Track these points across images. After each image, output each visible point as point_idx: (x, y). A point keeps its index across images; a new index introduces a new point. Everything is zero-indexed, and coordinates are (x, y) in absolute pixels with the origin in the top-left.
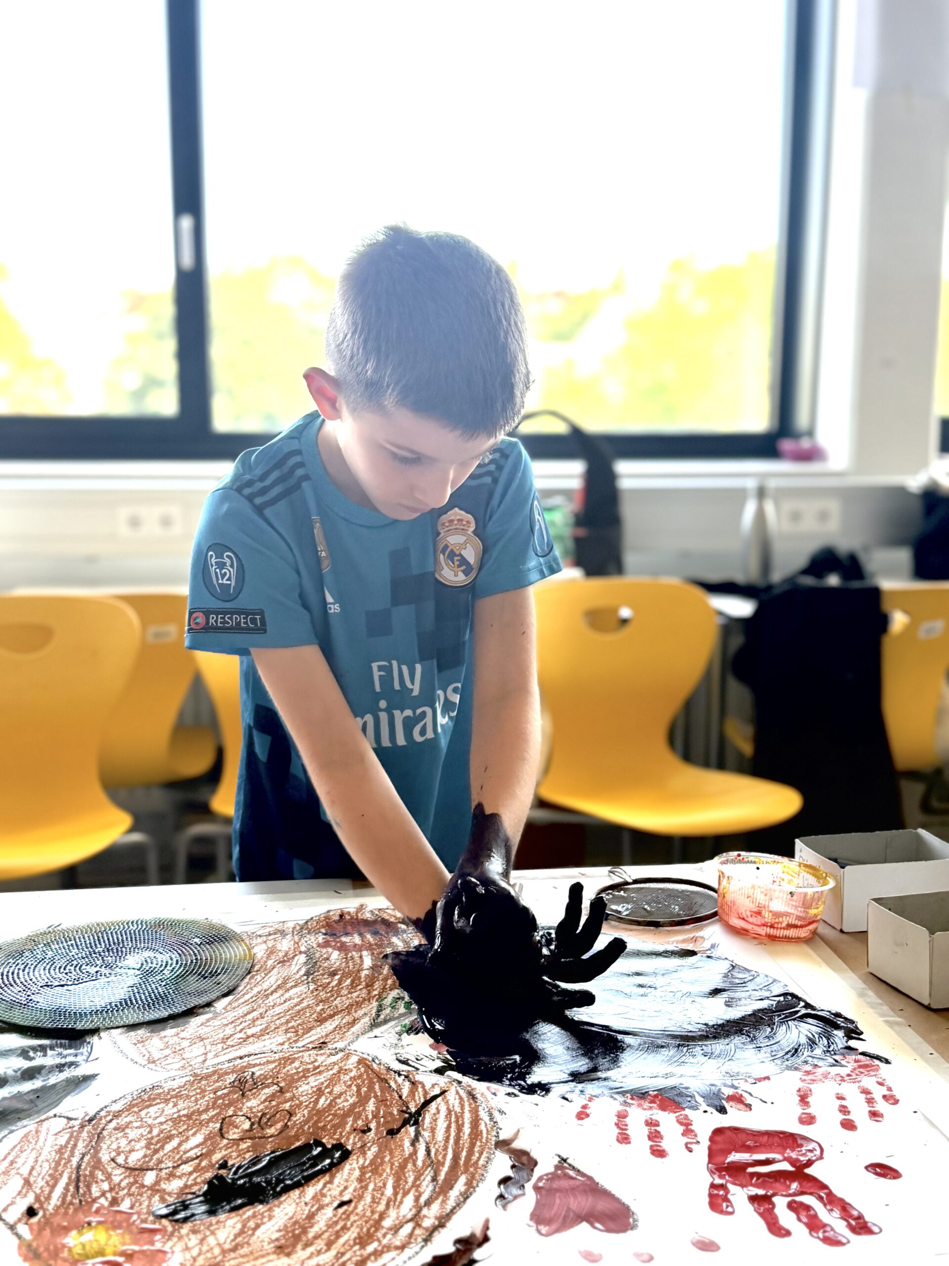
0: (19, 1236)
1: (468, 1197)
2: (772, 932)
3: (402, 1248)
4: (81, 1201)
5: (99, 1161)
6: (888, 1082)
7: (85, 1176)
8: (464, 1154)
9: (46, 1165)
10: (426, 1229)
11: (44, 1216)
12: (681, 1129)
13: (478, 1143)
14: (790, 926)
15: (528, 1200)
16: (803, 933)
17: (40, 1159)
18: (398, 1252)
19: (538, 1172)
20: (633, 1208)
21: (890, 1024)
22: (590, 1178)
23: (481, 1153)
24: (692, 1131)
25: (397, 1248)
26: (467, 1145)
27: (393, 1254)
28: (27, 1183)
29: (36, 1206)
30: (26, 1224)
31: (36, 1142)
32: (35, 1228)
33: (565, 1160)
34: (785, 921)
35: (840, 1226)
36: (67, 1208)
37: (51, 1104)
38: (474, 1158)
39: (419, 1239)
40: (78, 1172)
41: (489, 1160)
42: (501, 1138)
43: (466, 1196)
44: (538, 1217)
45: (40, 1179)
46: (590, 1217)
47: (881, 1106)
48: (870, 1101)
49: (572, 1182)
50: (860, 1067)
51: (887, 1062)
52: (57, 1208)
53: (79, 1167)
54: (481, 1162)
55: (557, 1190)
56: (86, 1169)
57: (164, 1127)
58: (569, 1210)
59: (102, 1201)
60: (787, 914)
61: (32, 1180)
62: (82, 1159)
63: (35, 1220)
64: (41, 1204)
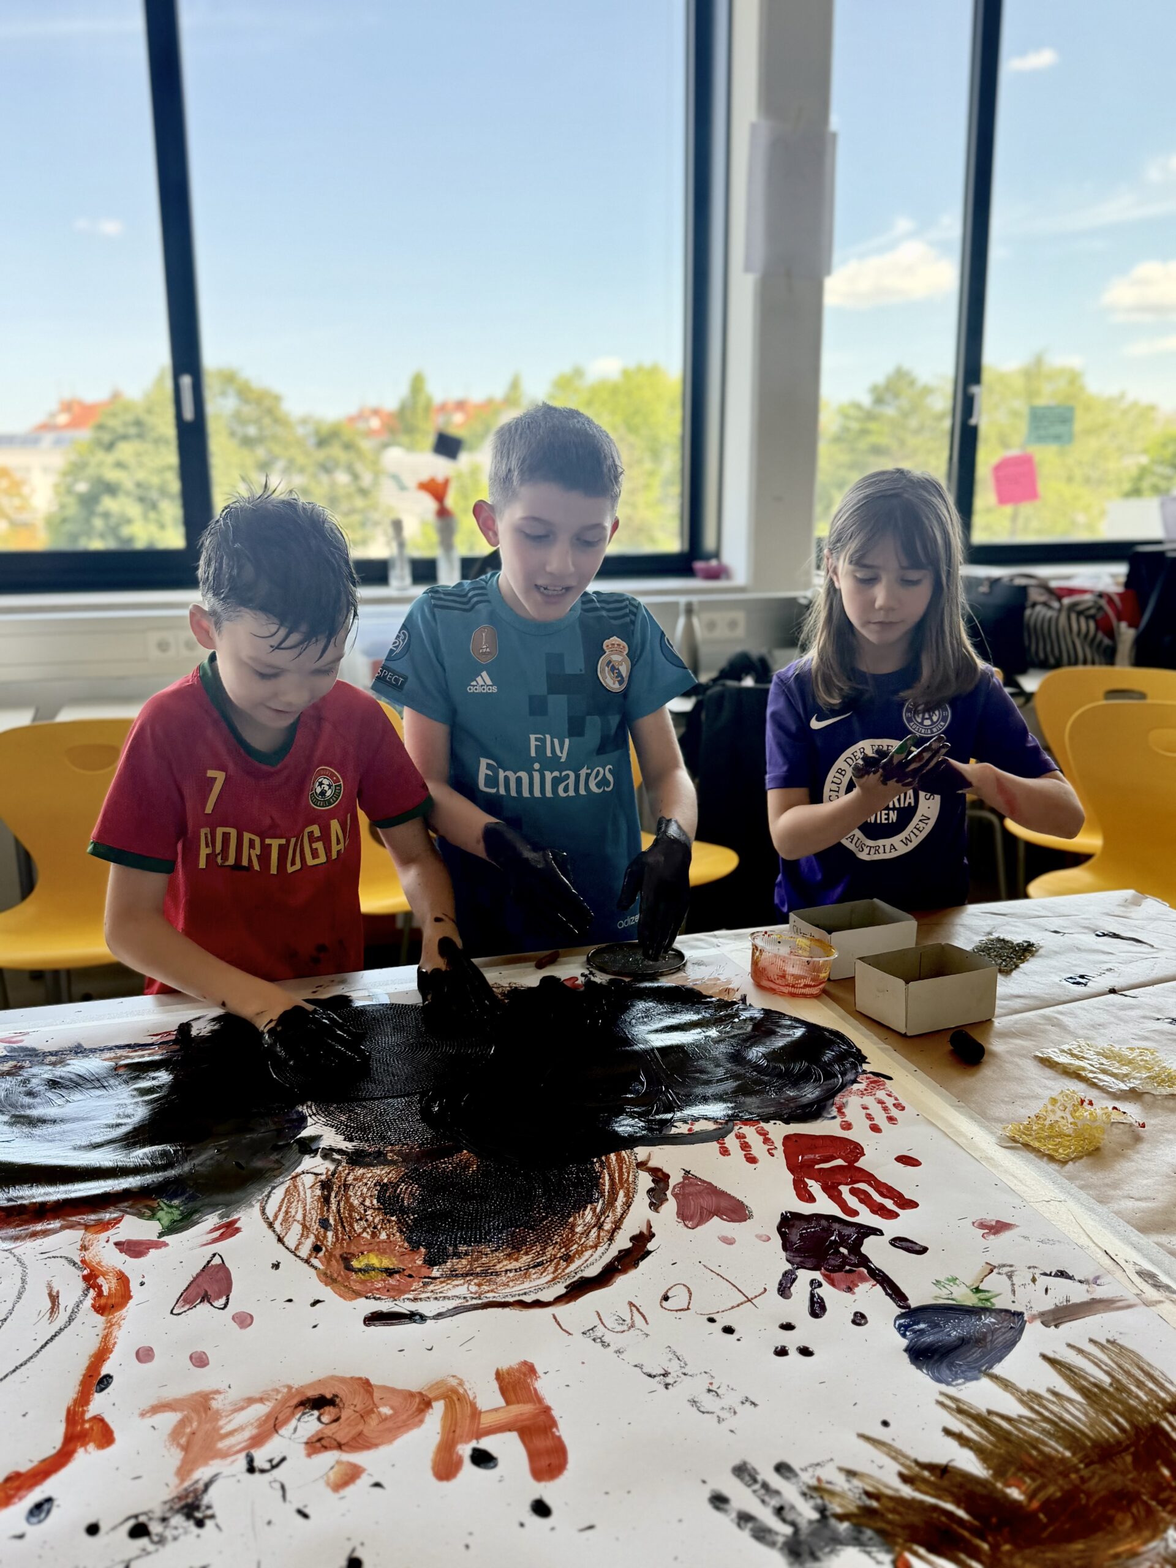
0: (316, 1268)
1: (629, 1207)
3: (596, 1247)
4: (349, 1237)
5: (351, 1205)
6: (895, 1094)
8: (617, 1175)
10: (608, 1231)
12: (761, 1138)
13: (624, 1166)
14: (806, 986)
15: (670, 1206)
16: (815, 991)
18: (594, 1250)
19: (672, 1182)
20: (746, 1203)
22: (710, 1184)
23: (629, 1173)
24: (770, 1139)
26: (617, 1168)
27: (590, 1252)
28: (304, 1226)
29: (319, 1243)
30: (316, 1258)
31: (299, 1194)
32: (324, 1260)
33: (689, 1172)
34: (802, 982)
35: (889, 1204)
36: (341, 1243)
37: (294, 1163)
38: (625, 1176)
39: (606, 1240)
41: (635, 1177)
42: (639, 1161)
44: (683, 1215)
46: (718, 1212)
47: (894, 1112)
48: (885, 1109)
49: (698, 1188)
50: (871, 1082)
51: (890, 1078)
52: (334, 1244)
54: (631, 1179)
55: (690, 1194)
56: (344, 1213)
58: (702, 1207)
59: (365, 1235)
60: (801, 976)
61: (308, 1224)
62: (339, 1205)
63: (321, 1254)
64: (322, 1242)
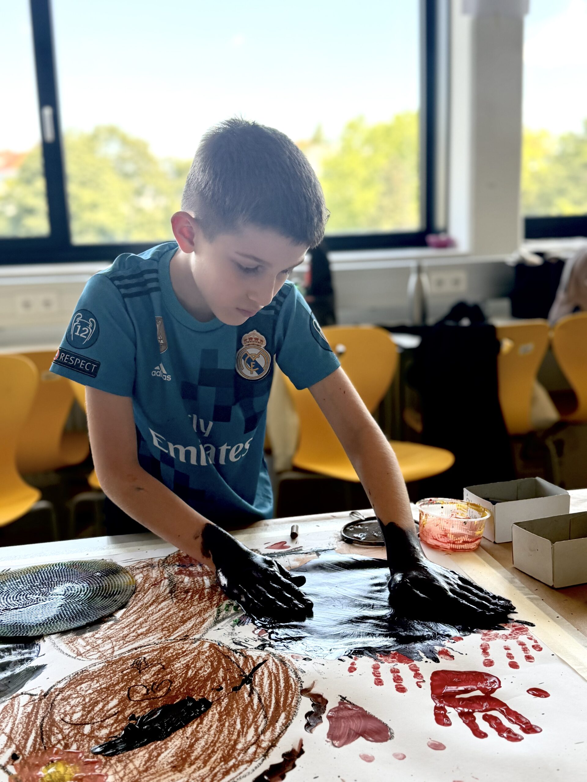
0: (8, 773)
1: (287, 727)
2: (454, 546)
3: (251, 761)
4: (45, 747)
5: (54, 721)
6: (535, 638)
7: (46, 731)
8: (282, 699)
9: (20, 726)
10: (264, 748)
11: (23, 759)
12: (413, 673)
13: (290, 692)
14: (465, 542)
15: (324, 726)
16: (473, 546)
17: (17, 722)
18: (248, 764)
19: (329, 707)
20: (390, 725)
21: (531, 599)
22: (361, 709)
23: (293, 698)
24: (420, 674)
25: (247, 762)
26: (283, 694)
27: (245, 766)
28: (10, 738)
29: (17, 753)
30: (12, 765)
31: (13, 711)
32: (18, 767)
33: (345, 698)
34: (461, 539)
35: (516, 729)
36: (37, 752)
37: (18, 686)
38: (289, 701)
39: (261, 755)
40: (41, 729)
41: (298, 702)
42: (304, 688)
43: (286, 726)
44: (332, 736)
45: (17, 736)
46: (365, 734)
47: (532, 652)
48: (525, 650)
49: (350, 712)
50: (516, 629)
51: (532, 625)
52: (31, 753)
53: (41, 725)
54: (293, 704)
55: (342, 718)
56: (46, 727)
57: (92, 696)
58: (350, 729)
59: (59, 746)
60: (463, 535)
62: (43, 720)
63: (17, 762)
64: (21, 751)
